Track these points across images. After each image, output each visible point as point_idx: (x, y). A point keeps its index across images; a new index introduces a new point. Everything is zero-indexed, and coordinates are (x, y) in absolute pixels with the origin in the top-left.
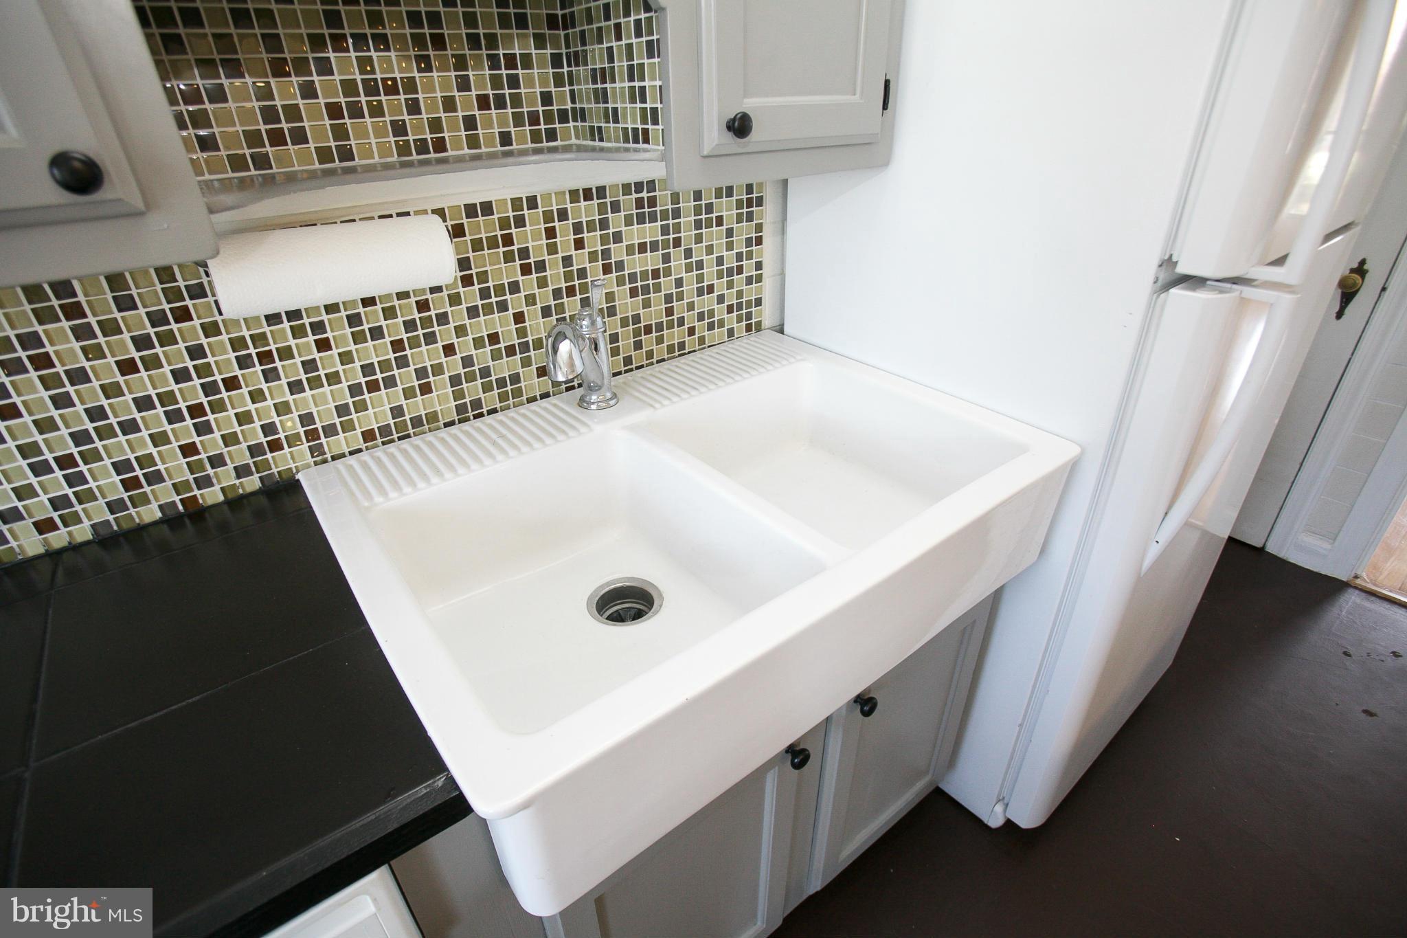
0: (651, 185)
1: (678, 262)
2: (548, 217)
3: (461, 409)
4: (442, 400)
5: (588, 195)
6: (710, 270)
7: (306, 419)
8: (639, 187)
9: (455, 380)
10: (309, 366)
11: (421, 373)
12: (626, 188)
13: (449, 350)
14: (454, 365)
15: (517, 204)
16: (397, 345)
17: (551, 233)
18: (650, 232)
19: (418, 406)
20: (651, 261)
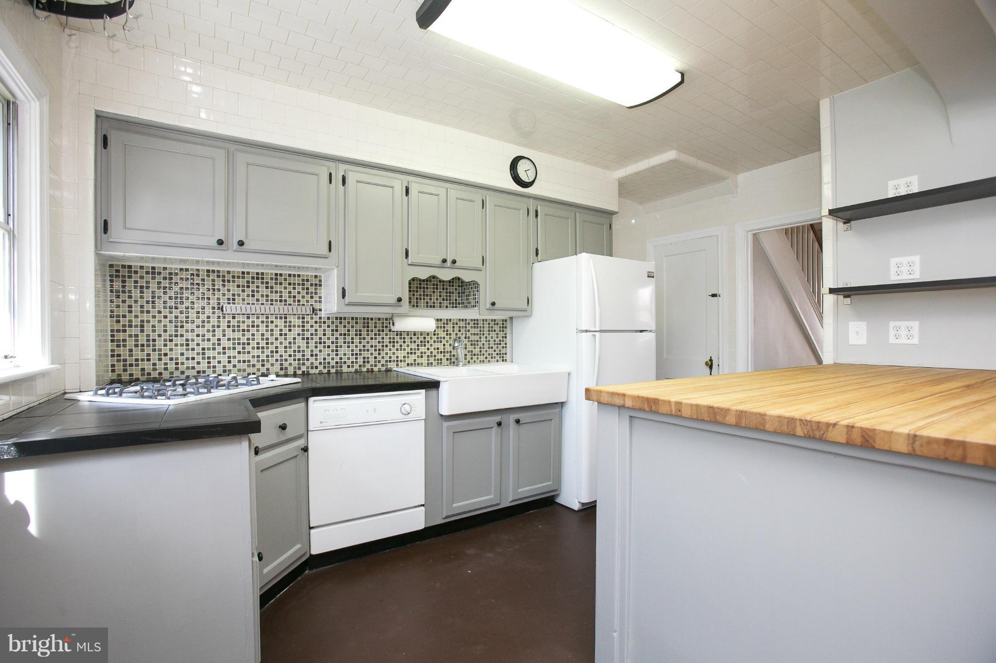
0: (477, 320)
1: (483, 339)
2: (453, 324)
3: (428, 364)
4: (424, 360)
5: (463, 320)
6: (492, 343)
7: (397, 357)
8: (475, 320)
9: (428, 356)
10: (401, 346)
11: (422, 353)
12: (472, 320)
13: (428, 349)
14: (428, 353)
15: (447, 320)
16: (418, 345)
17: (454, 327)
18: (477, 331)
19: (419, 361)
20: (476, 338)
